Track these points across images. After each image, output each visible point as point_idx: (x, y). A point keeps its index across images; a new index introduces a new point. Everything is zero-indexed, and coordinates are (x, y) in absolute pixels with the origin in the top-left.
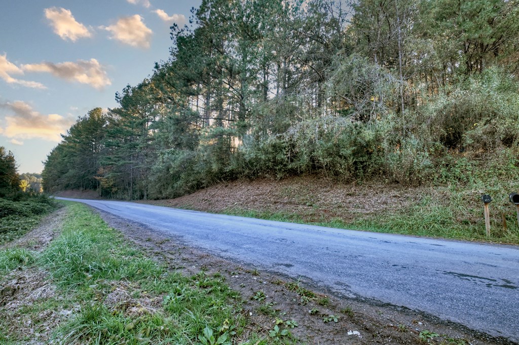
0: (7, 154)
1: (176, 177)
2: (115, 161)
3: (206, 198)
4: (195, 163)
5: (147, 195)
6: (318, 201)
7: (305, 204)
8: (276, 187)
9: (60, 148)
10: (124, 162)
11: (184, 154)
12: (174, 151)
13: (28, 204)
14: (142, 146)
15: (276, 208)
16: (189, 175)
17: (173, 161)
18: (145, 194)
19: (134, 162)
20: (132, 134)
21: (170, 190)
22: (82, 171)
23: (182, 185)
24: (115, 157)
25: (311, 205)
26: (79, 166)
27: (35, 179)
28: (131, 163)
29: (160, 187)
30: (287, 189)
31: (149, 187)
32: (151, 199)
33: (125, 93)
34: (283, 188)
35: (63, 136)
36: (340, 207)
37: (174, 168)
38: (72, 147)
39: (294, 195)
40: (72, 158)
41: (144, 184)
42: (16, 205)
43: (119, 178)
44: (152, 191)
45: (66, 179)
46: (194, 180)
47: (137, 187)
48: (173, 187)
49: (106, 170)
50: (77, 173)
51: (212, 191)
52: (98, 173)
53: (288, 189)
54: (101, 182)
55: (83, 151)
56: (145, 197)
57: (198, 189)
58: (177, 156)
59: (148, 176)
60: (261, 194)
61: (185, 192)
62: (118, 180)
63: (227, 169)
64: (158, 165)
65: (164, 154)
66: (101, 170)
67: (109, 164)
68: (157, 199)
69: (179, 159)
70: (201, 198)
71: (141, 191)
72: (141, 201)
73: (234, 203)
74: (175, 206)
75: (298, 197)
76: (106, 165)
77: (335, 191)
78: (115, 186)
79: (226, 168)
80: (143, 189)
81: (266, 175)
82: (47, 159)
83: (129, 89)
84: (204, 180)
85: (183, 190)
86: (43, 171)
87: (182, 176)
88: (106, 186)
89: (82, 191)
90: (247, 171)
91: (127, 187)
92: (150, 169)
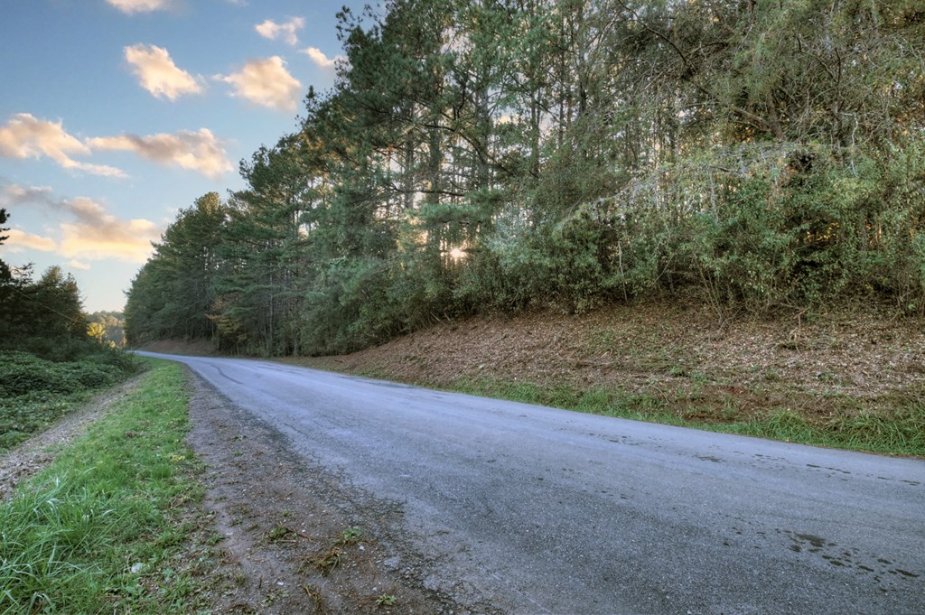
0: (65, 278)
1: (352, 312)
2: (242, 286)
3: (413, 355)
4: (389, 283)
5: (300, 348)
6: (699, 363)
7: (662, 371)
8: (572, 329)
9: (150, 267)
10: (256, 286)
11: (366, 267)
12: (346, 262)
13: (79, 368)
14: (288, 256)
15: (585, 379)
16: (376, 308)
17: (346, 280)
18: (296, 346)
19: (274, 286)
20: (270, 236)
21: (340, 338)
22: (186, 305)
23: (364, 328)
24: (241, 278)
25: (682, 374)
26: (180, 297)
27: (115, 322)
28: (269, 289)
29: (322, 333)
30: (601, 334)
31: (302, 332)
32: (305, 356)
33: (257, 162)
34: (593, 332)
35: (155, 245)
36: (770, 379)
37: (348, 294)
38: (168, 264)
39: (628, 349)
40: (168, 283)
41: (293, 328)
42: (50, 370)
43: (250, 317)
44: (308, 340)
45: (160, 320)
46: (386, 318)
47: (281, 333)
48: (345, 333)
49: (227, 303)
50: (176, 309)
51: (423, 340)
52: (214, 308)
53: (607, 334)
54: (219, 325)
55: (186, 270)
56: (295, 352)
57: (394, 335)
58: (353, 270)
59: (300, 313)
60: (538, 346)
61: (369, 342)
62: (248, 320)
63: (459, 293)
64: (317, 291)
65: (328, 267)
66: (219, 303)
67: (230, 292)
68: (317, 355)
69: (358, 276)
70: (403, 354)
71: (289, 341)
72: (289, 359)
73: (476, 366)
75: (639, 353)
76: (225, 292)
77: (739, 338)
78: (243, 332)
79: (456, 291)
80: (291, 337)
81: (550, 304)
82: (130, 286)
83: (263, 153)
84: (406, 316)
85: (366, 337)
86: (126, 307)
87: (364, 310)
88: (227, 331)
89: (188, 340)
90: (501, 297)
91: (264, 333)
92: (303, 298)
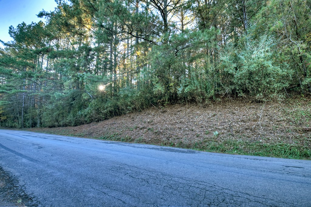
5: (41, 123)
18: (39, 122)
21: (70, 118)
29: (57, 116)
31: (44, 115)
32: (45, 127)
41: (38, 112)
43: (11, 107)
44: (47, 119)
47: (29, 116)
56: (38, 125)
62: (8, 109)
71: (34, 119)
72: (34, 129)
74: (90, 135)
91: (18, 116)
